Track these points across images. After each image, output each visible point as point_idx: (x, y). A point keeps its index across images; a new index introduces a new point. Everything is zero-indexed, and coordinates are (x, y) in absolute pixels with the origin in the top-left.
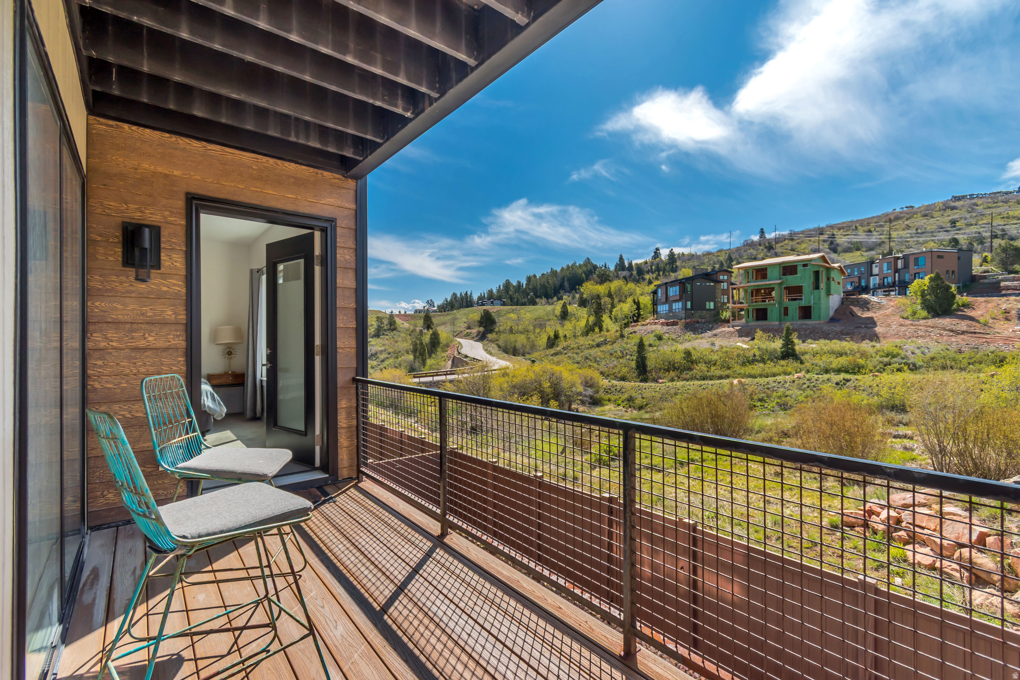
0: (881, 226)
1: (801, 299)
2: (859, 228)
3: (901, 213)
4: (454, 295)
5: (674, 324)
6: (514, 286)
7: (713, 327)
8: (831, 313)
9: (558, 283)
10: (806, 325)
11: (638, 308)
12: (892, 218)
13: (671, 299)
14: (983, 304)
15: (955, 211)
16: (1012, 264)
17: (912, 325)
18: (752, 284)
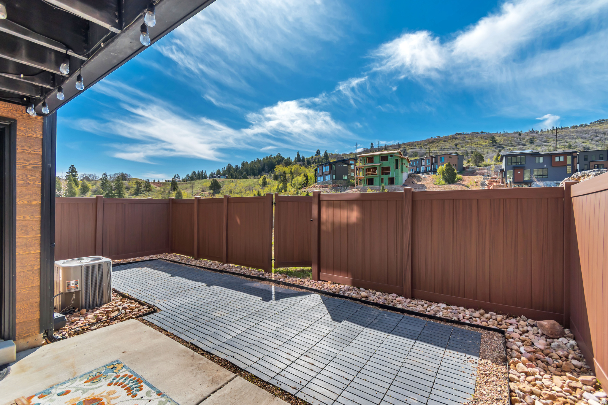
0: (426, 145)
1: (390, 174)
2: (417, 145)
3: (434, 139)
4: (194, 172)
5: (326, 187)
6: (233, 168)
7: (346, 189)
8: (403, 182)
9: (261, 167)
10: (392, 187)
11: (307, 179)
12: (431, 141)
13: (325, 173)
14: (468, 179)
15: (457, 140)
16: (479, 163)
17: (438, 187)
18: (366, 165)
